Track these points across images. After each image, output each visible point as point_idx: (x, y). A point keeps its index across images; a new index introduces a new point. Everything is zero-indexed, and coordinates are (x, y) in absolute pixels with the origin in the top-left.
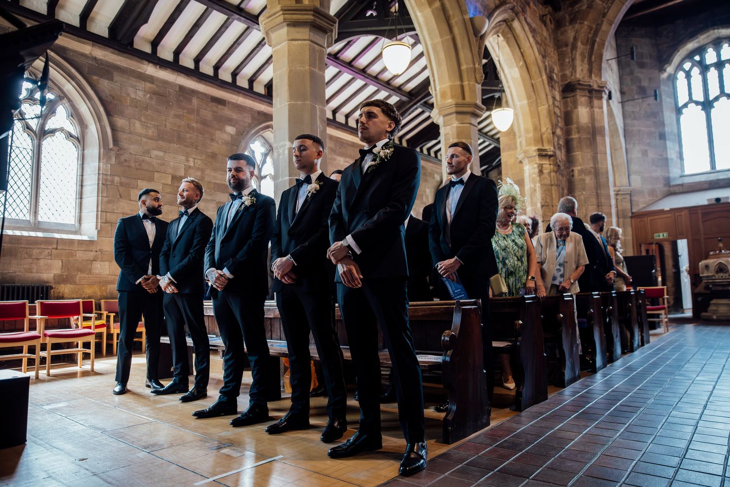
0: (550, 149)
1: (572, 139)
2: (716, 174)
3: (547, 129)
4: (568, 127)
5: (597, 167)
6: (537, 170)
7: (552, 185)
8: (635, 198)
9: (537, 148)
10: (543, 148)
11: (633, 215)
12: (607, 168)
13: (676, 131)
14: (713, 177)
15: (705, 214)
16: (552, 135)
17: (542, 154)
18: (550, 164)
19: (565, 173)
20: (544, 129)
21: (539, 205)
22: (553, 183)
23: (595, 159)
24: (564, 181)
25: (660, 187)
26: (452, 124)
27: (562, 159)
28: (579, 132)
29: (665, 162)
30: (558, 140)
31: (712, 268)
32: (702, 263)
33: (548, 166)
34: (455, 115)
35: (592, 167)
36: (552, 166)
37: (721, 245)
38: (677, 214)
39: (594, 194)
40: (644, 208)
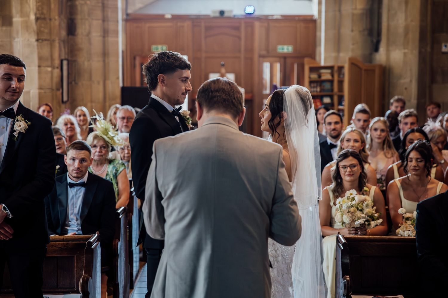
11: (129, 18)
15: (208, 28)
21: (33, 17)
37: (223, 70)
38: (179, 24)
39: (100, 5)
40: (141, 9)
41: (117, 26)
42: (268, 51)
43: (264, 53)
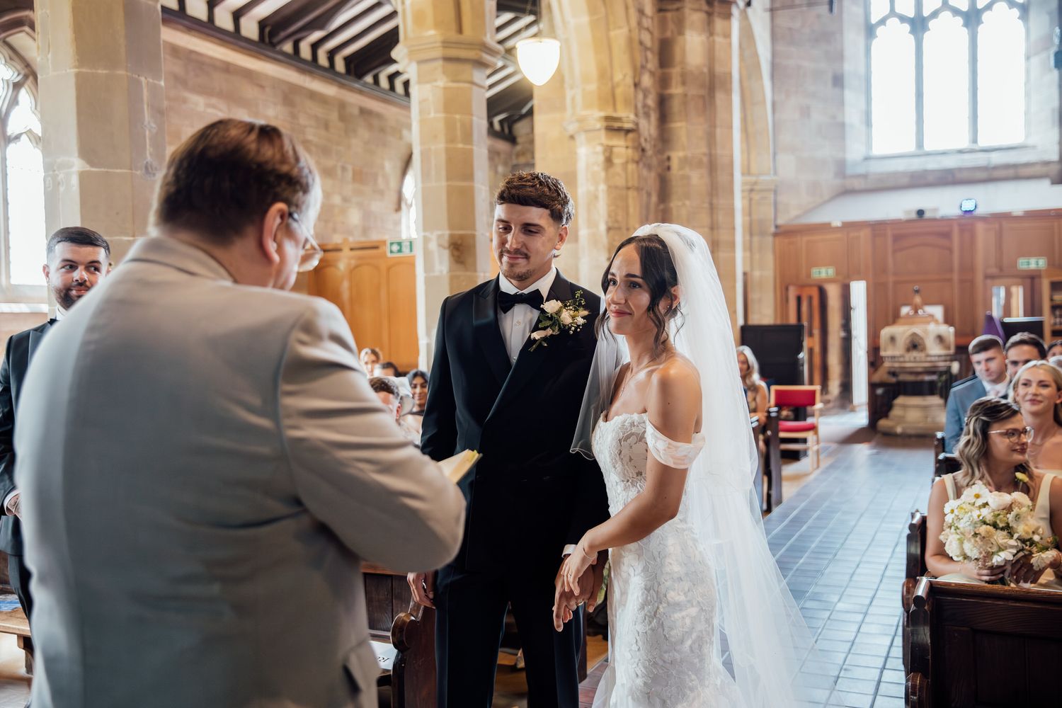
0: (628, 117)
1: (671, 96)
2: (923, 159)
3: (625, 76)
4: (667, 70)
5: (713, 152)
6: (601, 158)
7: (628, 188)
8: (781, 198)
9: (603, 114)
10: (615, 115)
11: (778, 231)
12: (732, 156)
13: (862, 70)
14: (917, 165)
15: (897, 238)
16: (632, 89)
17: (613, 127)
18: (627, 147)
19: (654, 161)
20: (618, 77)
21: (603, 227)
22: (630, 184)
23: (711, 139)
24: (651, 178)
25: (828, 179)
26: (436, 80)
27: (650, 135)
28: (684, 83)
29: (839, 130)
30: (645, 96)
31: (902, 342)
32: (886, 332)
33: (623, 150)
34: (440, 63)
35: (705, 154)
36: (630, 151)
37: (918, 299)
38: (852, 235)
39: (706, 205)
40: (798, 217)
41: (733, 235)
42: (1001, 269)
43: (993, 270)
